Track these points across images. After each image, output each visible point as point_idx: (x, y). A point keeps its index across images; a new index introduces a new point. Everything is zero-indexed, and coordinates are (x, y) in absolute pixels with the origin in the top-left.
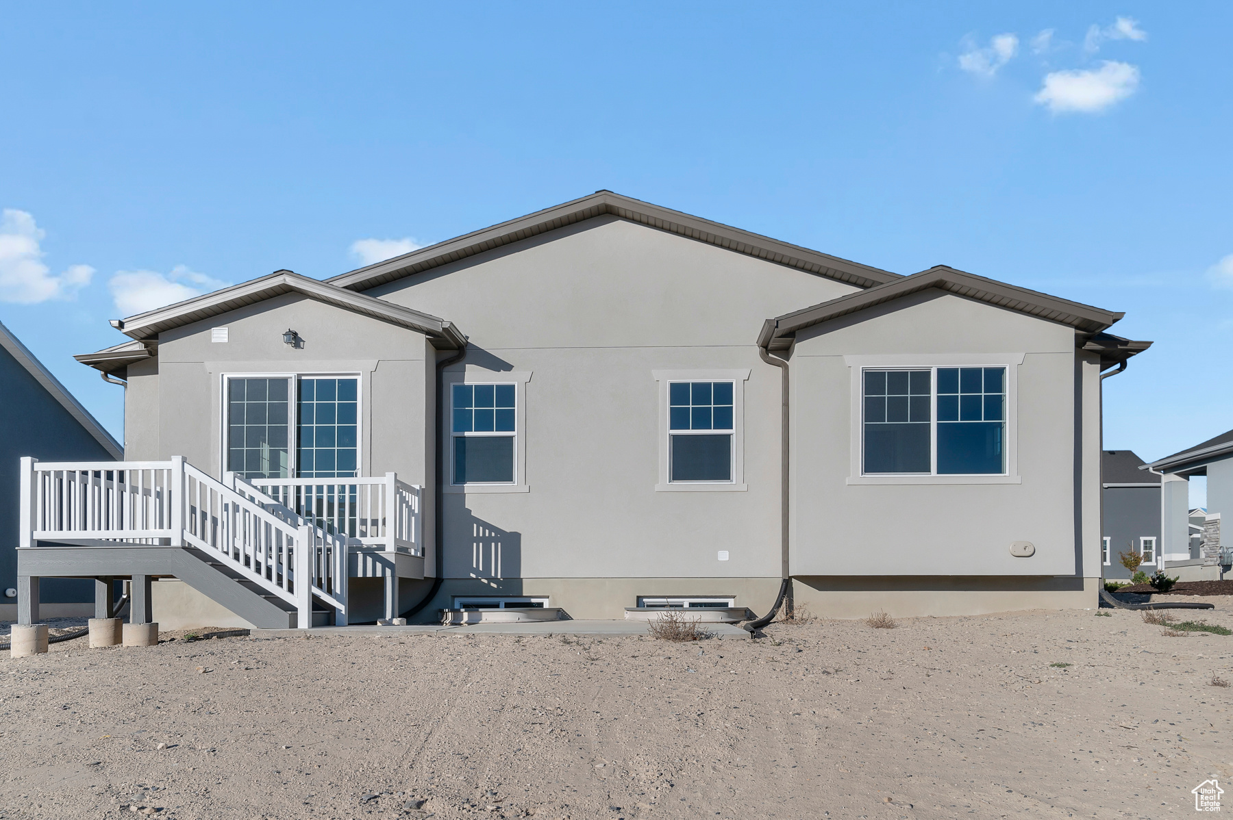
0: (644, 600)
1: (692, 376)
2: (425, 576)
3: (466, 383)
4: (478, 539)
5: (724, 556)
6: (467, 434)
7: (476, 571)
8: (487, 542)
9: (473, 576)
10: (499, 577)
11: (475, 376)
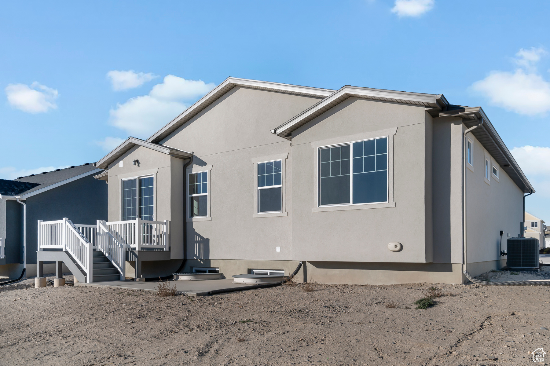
0: (253, 270)
1: (266, 160)
2: (171, 258)
3: (193, 173)
4: (197, 242)
5: (278, 249)
6: (193, 195)
7: (196, 256)
8: (199, 242)
9: (195, 258)
10: (203, 259)
11: (196, 169)
